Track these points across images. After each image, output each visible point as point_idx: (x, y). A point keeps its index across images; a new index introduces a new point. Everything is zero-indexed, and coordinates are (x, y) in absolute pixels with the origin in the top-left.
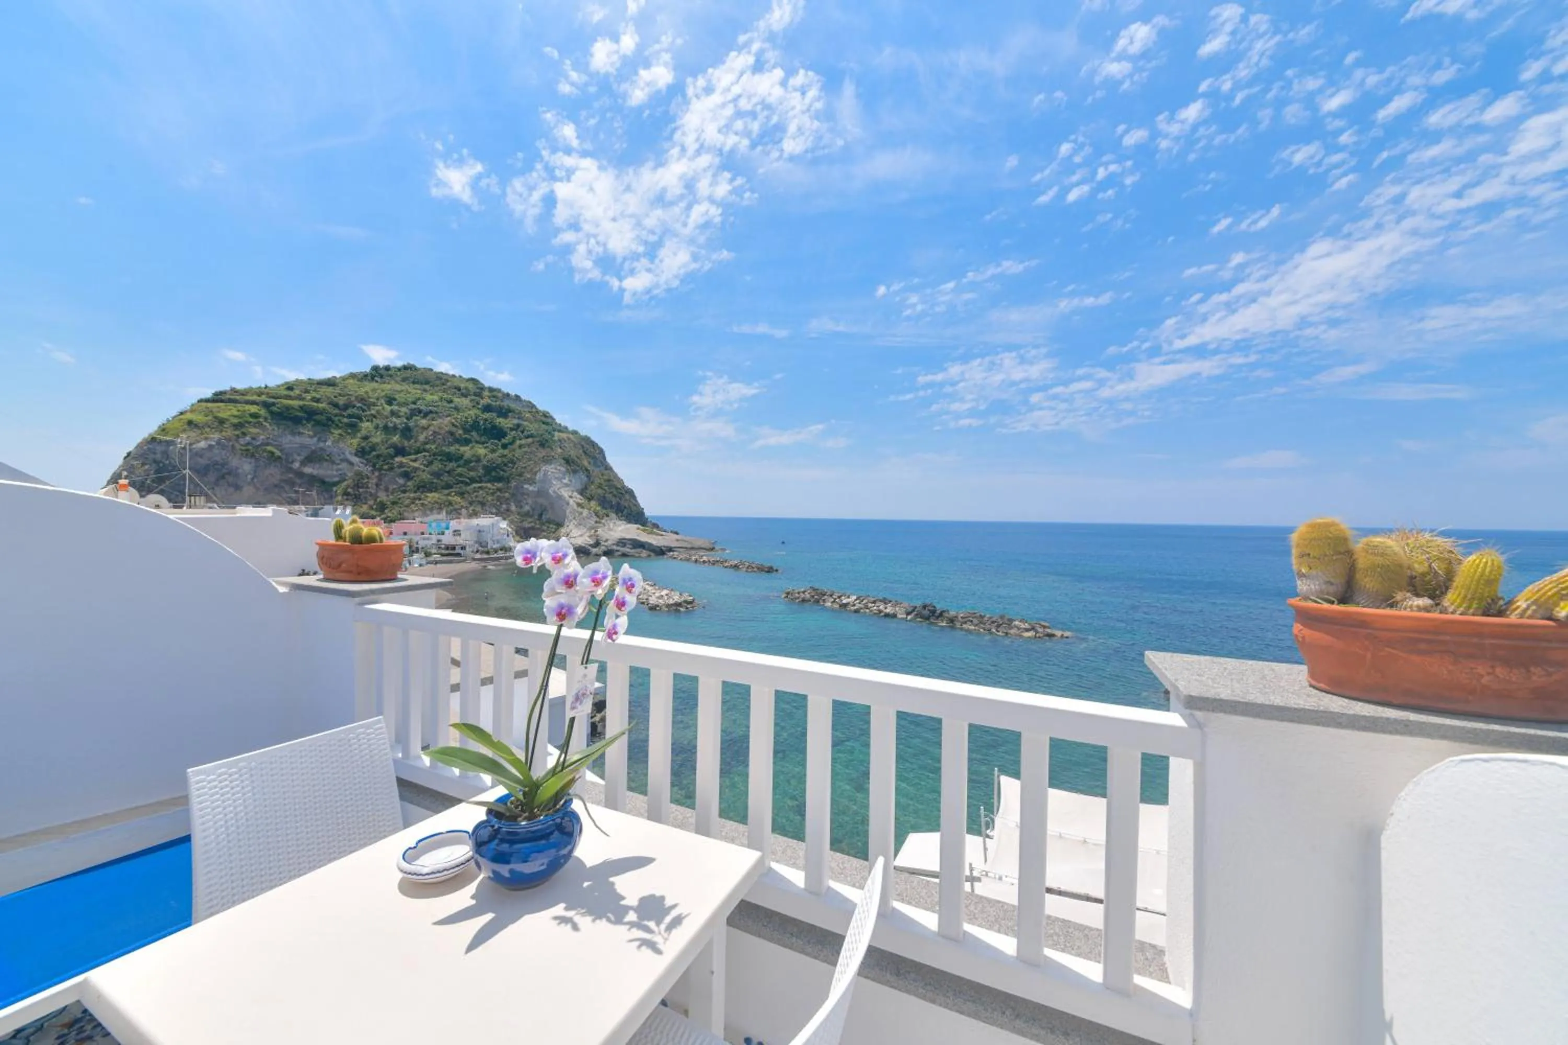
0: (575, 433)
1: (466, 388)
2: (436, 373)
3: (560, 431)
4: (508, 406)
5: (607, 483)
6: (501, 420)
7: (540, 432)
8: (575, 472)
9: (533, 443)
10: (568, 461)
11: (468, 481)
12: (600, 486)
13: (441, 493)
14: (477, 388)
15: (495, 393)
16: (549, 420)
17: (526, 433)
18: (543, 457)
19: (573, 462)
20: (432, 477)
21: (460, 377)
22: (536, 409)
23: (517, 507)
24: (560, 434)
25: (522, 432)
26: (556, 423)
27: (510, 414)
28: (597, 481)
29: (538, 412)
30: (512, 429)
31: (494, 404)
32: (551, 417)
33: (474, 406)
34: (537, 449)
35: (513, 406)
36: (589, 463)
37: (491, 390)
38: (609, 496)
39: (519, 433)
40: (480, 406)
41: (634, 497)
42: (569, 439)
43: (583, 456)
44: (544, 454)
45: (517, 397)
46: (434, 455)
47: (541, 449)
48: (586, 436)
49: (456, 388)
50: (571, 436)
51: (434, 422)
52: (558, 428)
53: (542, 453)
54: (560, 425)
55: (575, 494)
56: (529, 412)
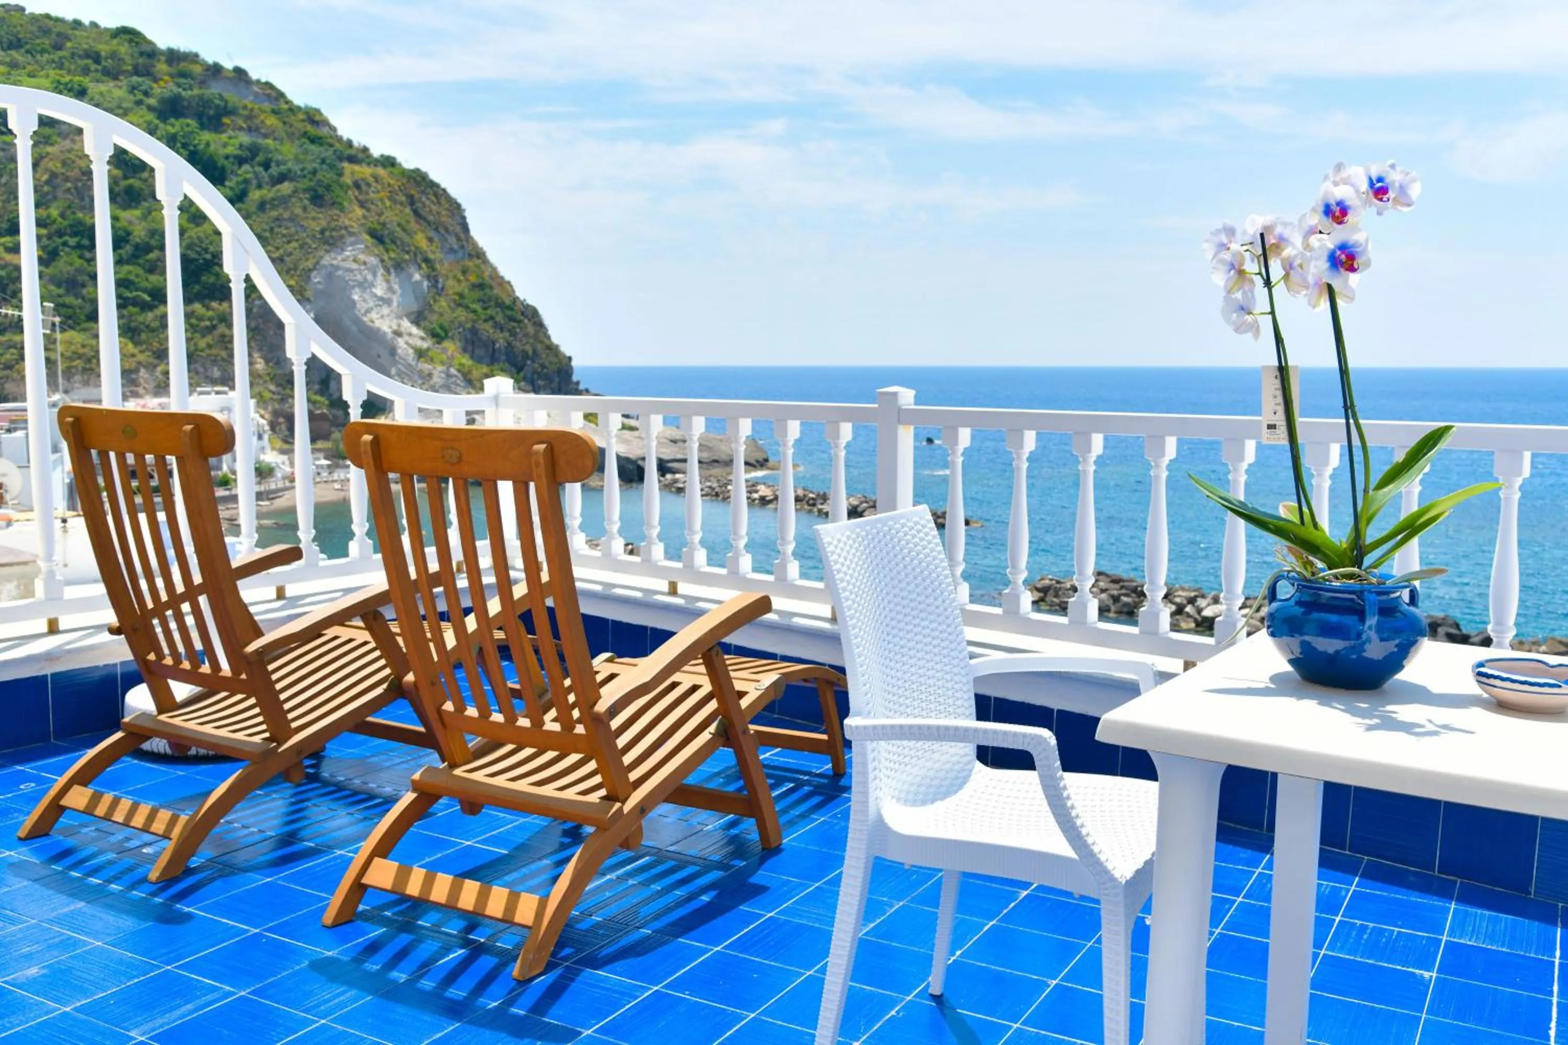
0: (389, 162)
1: (113, 55)
2: (35, 18)
3: (352, 159)
4: (221, 97)
5: (478, 294)
6: (206, 136)
7: (310, 167)
8: (399, 266)
9: (295, 192)
10: (379, 237)
11: (147, 298)
12: (460, 302)
13: (84, 330)
14: (142, 54)
15: (183, 65)
16: (324, 131)
17: (274, 170)
18: (322, 232)
19: (393, 242)
20: (61, 291)
21: (94, 25)
22: (288, 102)
23: (267, 361)
24: (356, 168)
25: (266, 166)
26: (340, 139)
27: (226, 120)
28: (452, 286)
29: (293, 110)
30: (241, 161)
31: (186, 94)
32: (326, 123)
33: (139, 103)
34: (305, 209)
35: (232, 97)
36: (430, 240)
37: (173, 56)
38: (487, 329)
39: (259, 169)
40: (152, 101)
41: (540, 325)
42: (376, 179)
43: (413, 225)
44: (324, 223)
45: (240, 73)
46: (60, 233)
47: (313, 212)
48: (417, 171)
49: (87, 55)
50: (381, 171)
51: (49, 149)
52: (349, 152)
53: (317, 220)
54: (349, 144)
55: (406, 324)
56: (274, 112)
